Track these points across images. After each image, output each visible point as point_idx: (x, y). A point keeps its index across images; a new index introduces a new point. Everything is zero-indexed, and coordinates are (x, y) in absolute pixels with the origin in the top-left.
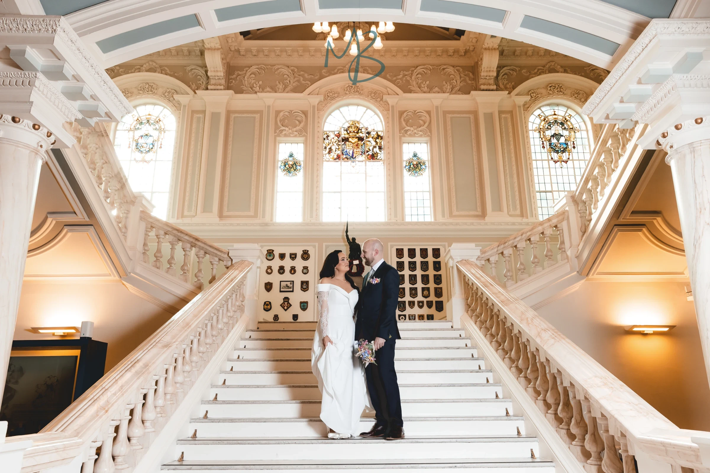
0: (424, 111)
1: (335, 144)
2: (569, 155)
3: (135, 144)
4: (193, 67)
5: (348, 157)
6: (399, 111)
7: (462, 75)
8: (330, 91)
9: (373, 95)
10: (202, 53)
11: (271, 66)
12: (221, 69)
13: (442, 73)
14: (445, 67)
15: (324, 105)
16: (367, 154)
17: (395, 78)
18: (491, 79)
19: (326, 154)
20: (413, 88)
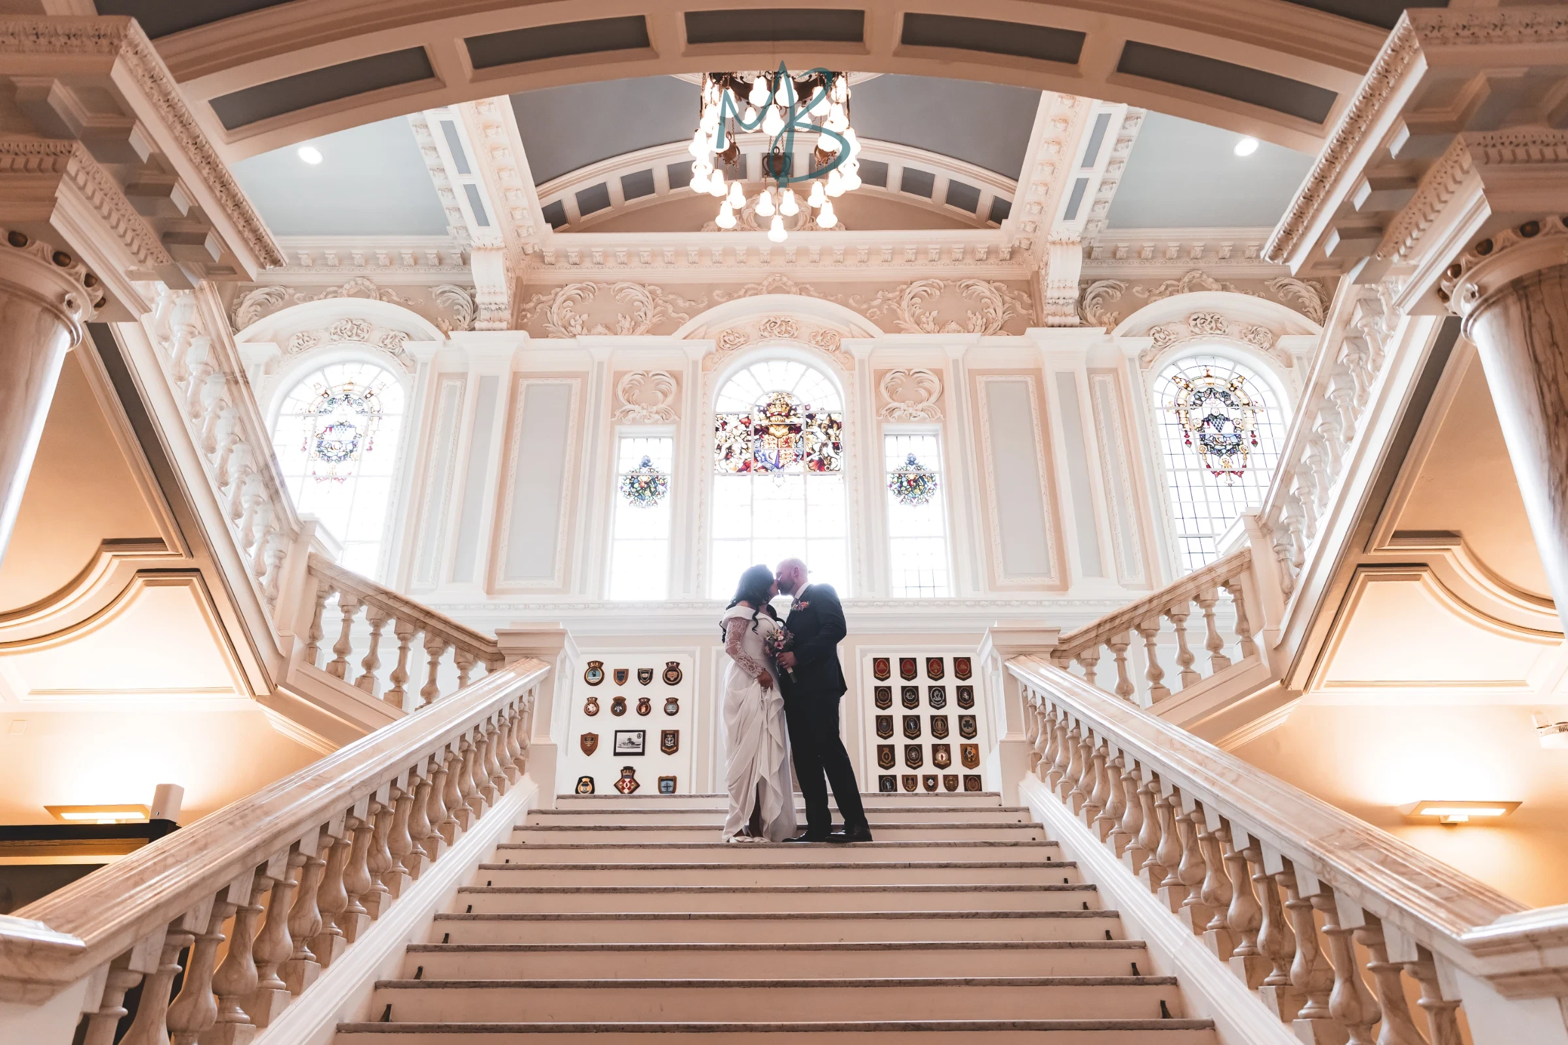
0: (930, 369)
1: (740, 440)
2: (1245, 459)
3: (315, 443)
4: (447, 288)
5: (768, 466)
6: (875, 371)
7: (1007, 298)
8: (730, 332)
9: (819, 338)
10: (465, 260)
11: (608, 284)
12: (505, 289)
13: (964, 294)
14: (970, 282)
15: (716, 360)
16: (809, 458)
17: (865, 306)
18: (1068, 304)
19: (720, 460)
20: (904, 325)
